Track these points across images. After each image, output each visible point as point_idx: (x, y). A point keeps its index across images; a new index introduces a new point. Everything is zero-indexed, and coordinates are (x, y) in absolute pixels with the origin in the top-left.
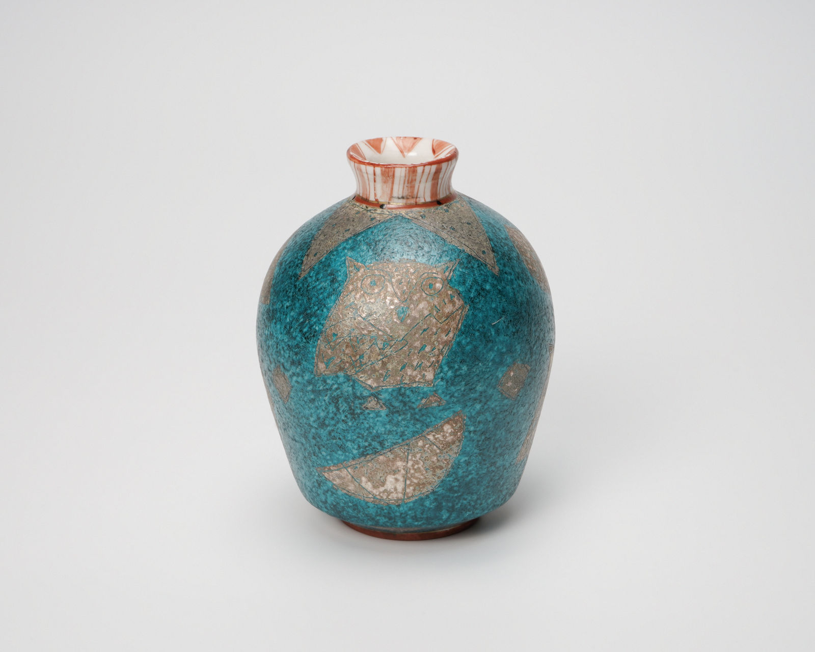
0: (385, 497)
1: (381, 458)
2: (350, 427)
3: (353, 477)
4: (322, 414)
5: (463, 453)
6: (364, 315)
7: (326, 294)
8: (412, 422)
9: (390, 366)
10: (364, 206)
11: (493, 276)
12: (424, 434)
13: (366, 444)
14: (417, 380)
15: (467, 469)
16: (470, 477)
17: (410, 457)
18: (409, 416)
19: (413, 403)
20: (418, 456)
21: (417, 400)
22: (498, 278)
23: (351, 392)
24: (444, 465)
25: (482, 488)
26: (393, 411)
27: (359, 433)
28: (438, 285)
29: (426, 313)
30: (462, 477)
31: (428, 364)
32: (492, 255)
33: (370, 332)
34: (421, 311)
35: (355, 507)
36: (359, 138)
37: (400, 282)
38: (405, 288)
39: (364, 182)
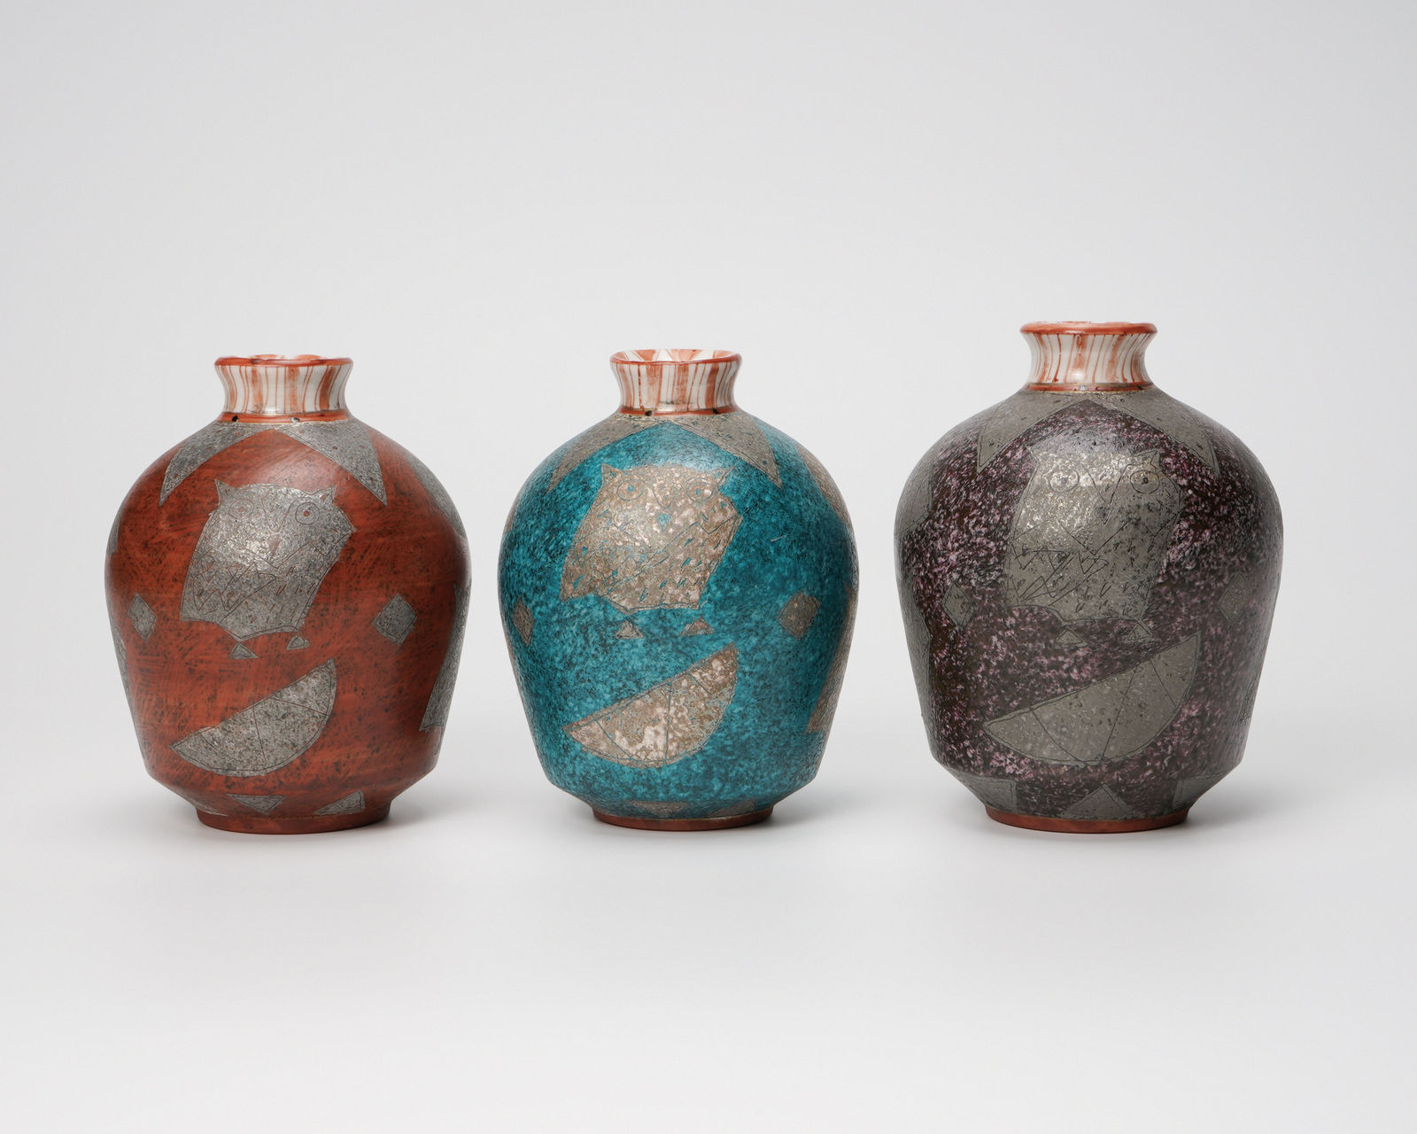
0: (643, 757)
1: (638, 702)
2: (601, 663)
3: (605, 732)
4: (569, 650)
5: (737, 701)
6: (619, 524)
7: (576, 504)
8: (674, 654)
9: (648, 583)
10: (628, 415)
11: (775, 488)
12: (689, 670)
13: (620, 685)
14: (679, 600)
15: (743, 723)
16: (747, 735)
17: (672, 702)
18: (670, 646)
19: (675, 629)
20: (682, 700)
21: (679, 626)
22: (781, 491)
23: (602, 617)
24: (713, 715)
25: (763, 755)
26: (651, 640)
27: (612, 671)
28: (708, 492)
29: (692, 521)
30: (736, 734)
31: (693, 581)
32: (775, 467)
33: (625, 543)
34: (685, 520)
35: (608, 775)
37: (661, 487)
38: (668, 493)
39: (628, 387)
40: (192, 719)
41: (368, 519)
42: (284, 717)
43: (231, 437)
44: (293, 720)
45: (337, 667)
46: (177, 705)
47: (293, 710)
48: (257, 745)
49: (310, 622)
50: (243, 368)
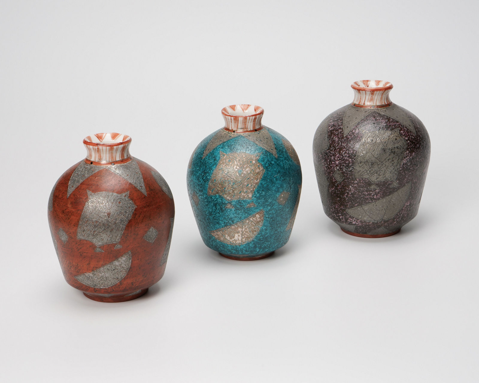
0: (234, 243)
1: (233, 227)
2: (221, 215)
3: (222, 235)
4: (211, 210)
5: (264, 225)
6: (226, 173)
7: (212, 165)
8: (244, 213)
9: (235, 192)
10: (227, 131)
11: (275, 158)
12: (249, 218)
13: (227, 222)
14: (245, 197)
15: (266, 232)
16: (267, 235)
17: (243, 227)
18: (243, 211)
19: (244, 206)
20: (247, 226)
21: (246, 205)
22: (277, 159)
23: (221, 202)
24: (257, 230)
25: (272, 240)
26: (237, 209)
27: (224, 218)
28: (254, 162)
29: (249, 172)
30: (264, 235)
31: (250, 191)
32: (275, 150)
33: (228, 179)
34: (247, 171)
35: (223, 246)
36: (227, 105)
37: (239, 160)
38: (241, 163)
39: (227, 123)
40: (82, 270)
41: (141, 202)
42: (114, 270)
43: (91, 171)
44: (117, 271)
45: (131, 253)
46: (77, 265)
47: (117, 267)
48: (105, 279)
49: (122, 240)
50: (94, 147)
